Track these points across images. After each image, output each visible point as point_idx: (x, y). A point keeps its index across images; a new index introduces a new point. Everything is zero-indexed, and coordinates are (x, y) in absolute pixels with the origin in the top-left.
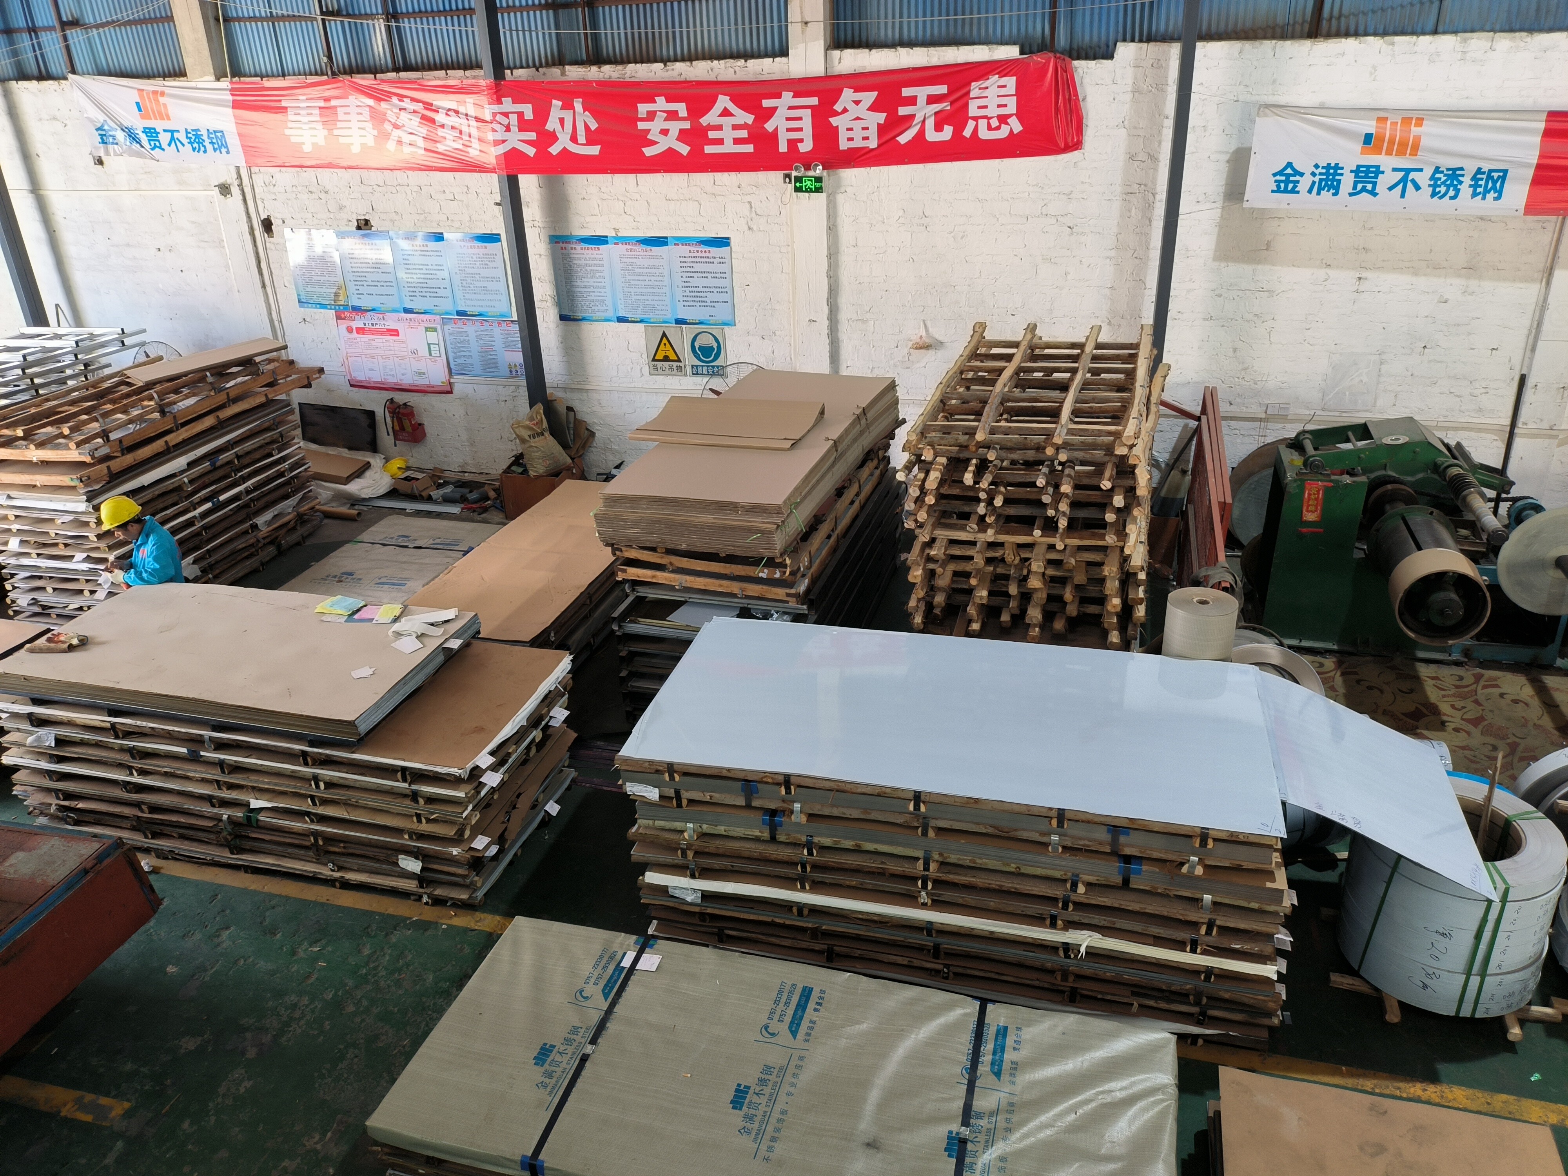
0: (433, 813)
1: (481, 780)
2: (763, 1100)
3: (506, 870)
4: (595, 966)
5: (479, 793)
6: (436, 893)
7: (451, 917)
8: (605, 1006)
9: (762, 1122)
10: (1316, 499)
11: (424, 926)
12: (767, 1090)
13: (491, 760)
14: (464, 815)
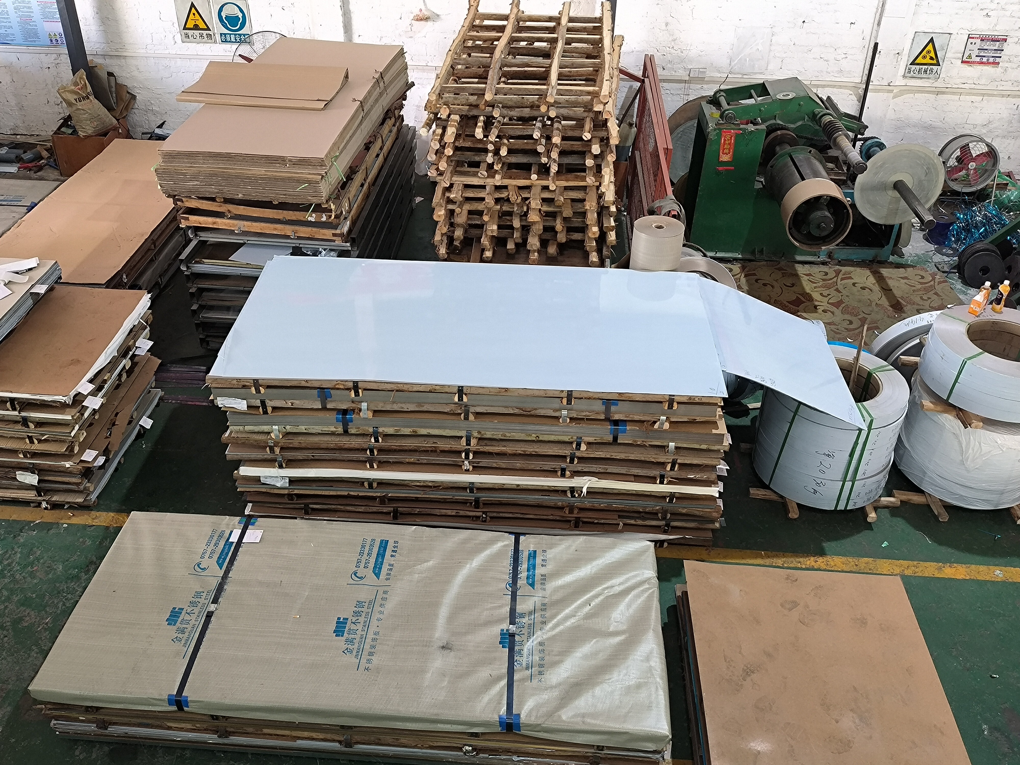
0: (43, 435)
1: (83, 404)
2: (360, 627)
3: (112, 476)
4: (208, 544)
5: (83, 415)
6: (54, 499)
7: (70, 518)
8: (221, 573)
9: (360, 643)
10: (729, 144)
11: (46, 526)
12: (362, 619)
13: (91, 387)
14: (72, 434)
